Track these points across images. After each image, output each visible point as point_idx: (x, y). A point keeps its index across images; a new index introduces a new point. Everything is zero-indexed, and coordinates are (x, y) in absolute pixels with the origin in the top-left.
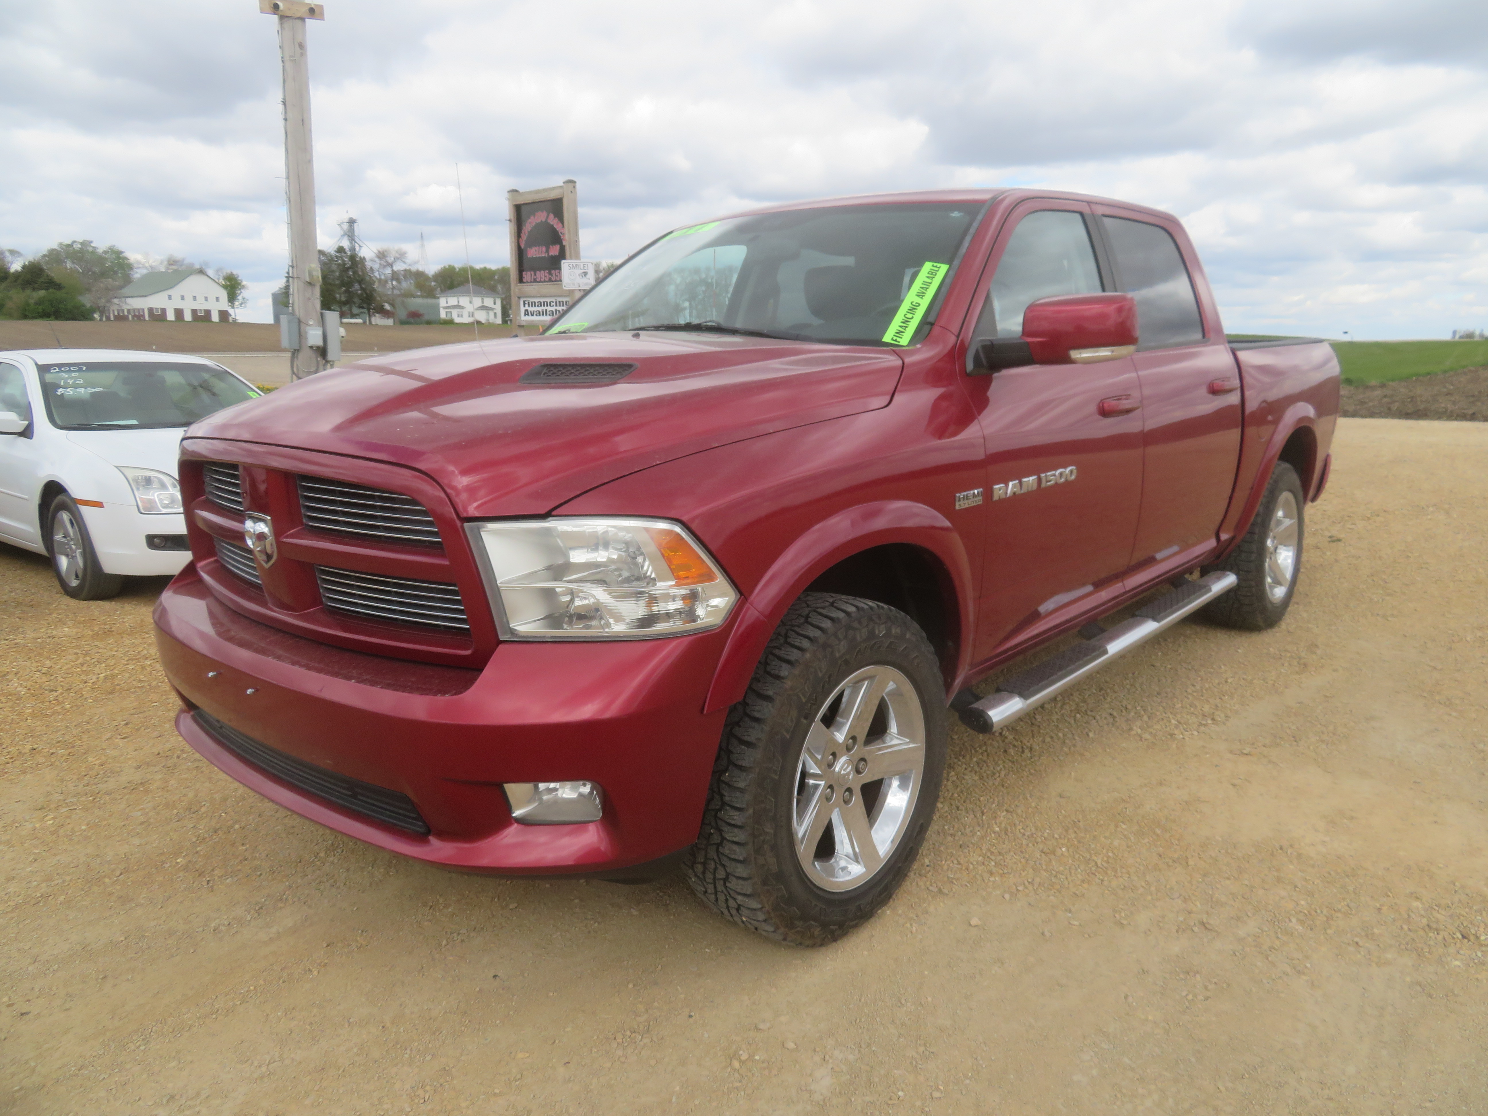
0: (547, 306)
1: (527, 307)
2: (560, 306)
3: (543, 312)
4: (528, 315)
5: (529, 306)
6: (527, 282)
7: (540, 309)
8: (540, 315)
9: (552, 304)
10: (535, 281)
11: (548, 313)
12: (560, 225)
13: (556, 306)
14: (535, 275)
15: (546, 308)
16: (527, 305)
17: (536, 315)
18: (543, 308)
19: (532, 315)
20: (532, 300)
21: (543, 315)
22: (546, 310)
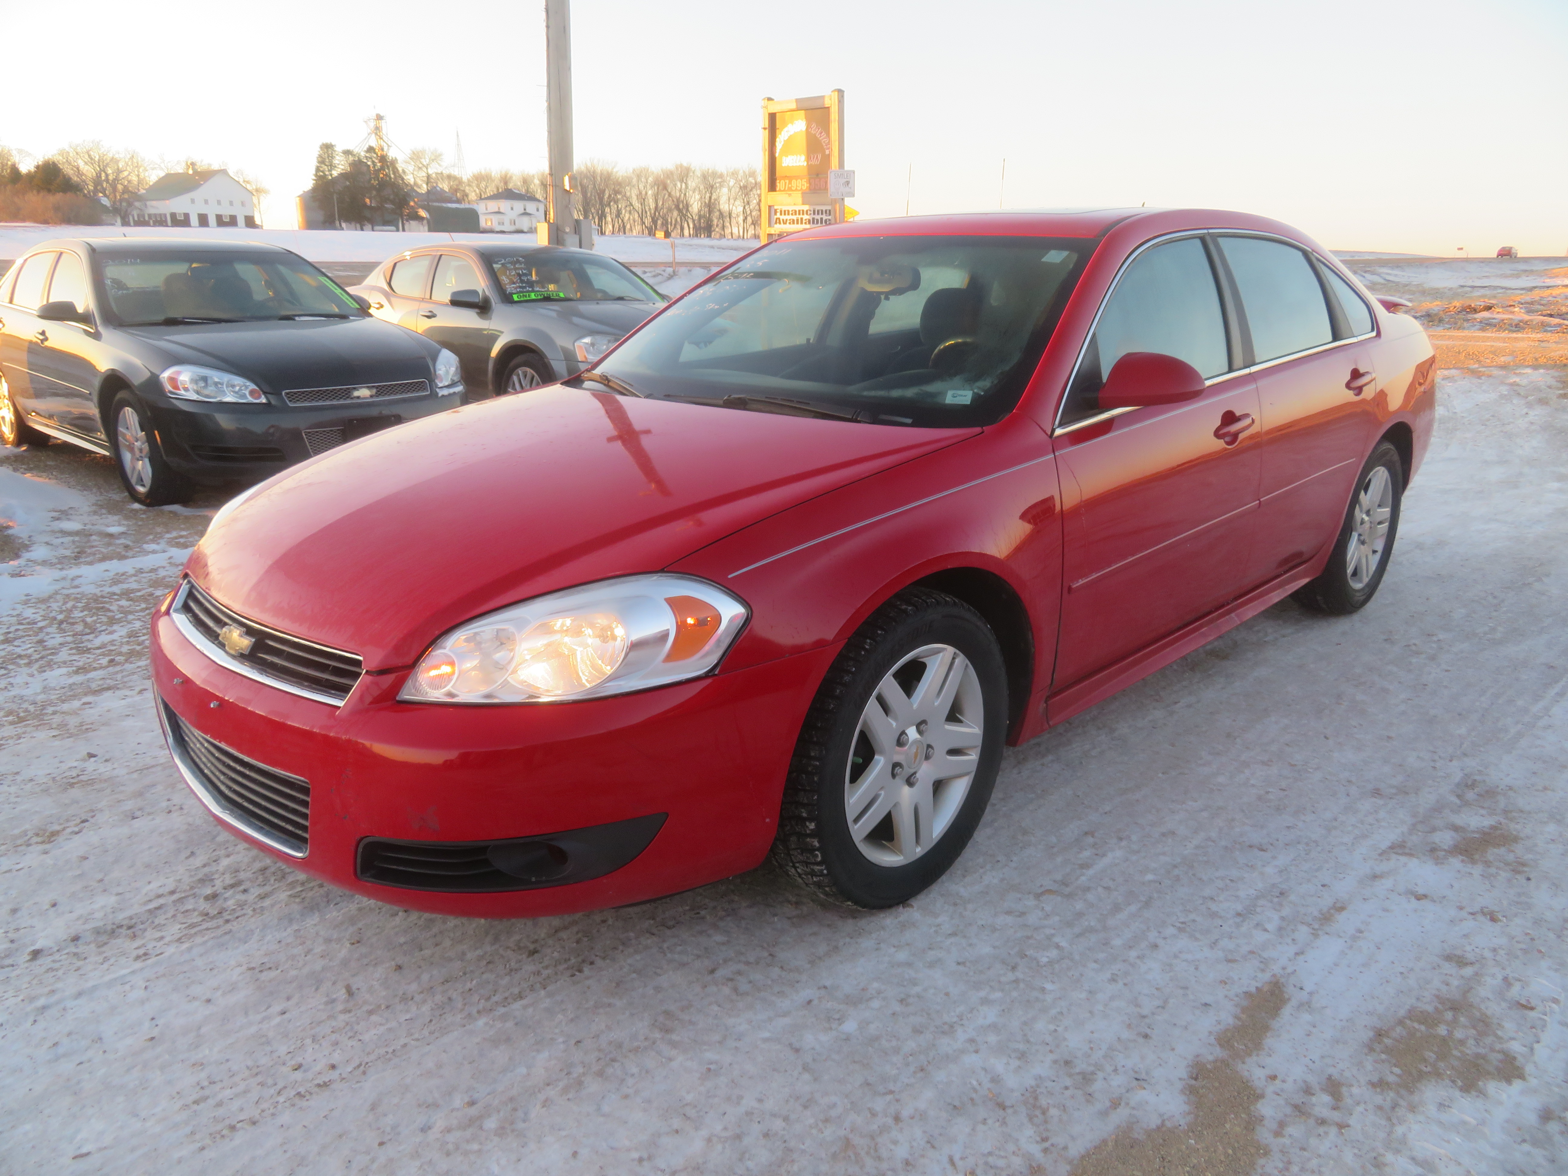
0: (803, 214)
1: (778, 215)
2: (818, 214)
3: (798, 220)
4: (780, 223)
5: (781, 214)
6: (780, 190)
7: (795, 217)
8: (794, 223)
9: (809, 212)
10: (790, 189)
11: (804, 221)
12: (824, 135)
13: (814, 214)
14: (790, 183)
15: (801, 216)
16: (778, 214)
17: (790, 223)
18: (798, 216)
19: (785, 223)
20: (784, 208)
21: (798, 223)
22: (802, 219)
